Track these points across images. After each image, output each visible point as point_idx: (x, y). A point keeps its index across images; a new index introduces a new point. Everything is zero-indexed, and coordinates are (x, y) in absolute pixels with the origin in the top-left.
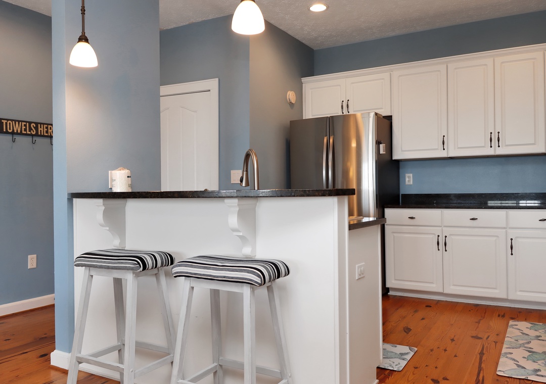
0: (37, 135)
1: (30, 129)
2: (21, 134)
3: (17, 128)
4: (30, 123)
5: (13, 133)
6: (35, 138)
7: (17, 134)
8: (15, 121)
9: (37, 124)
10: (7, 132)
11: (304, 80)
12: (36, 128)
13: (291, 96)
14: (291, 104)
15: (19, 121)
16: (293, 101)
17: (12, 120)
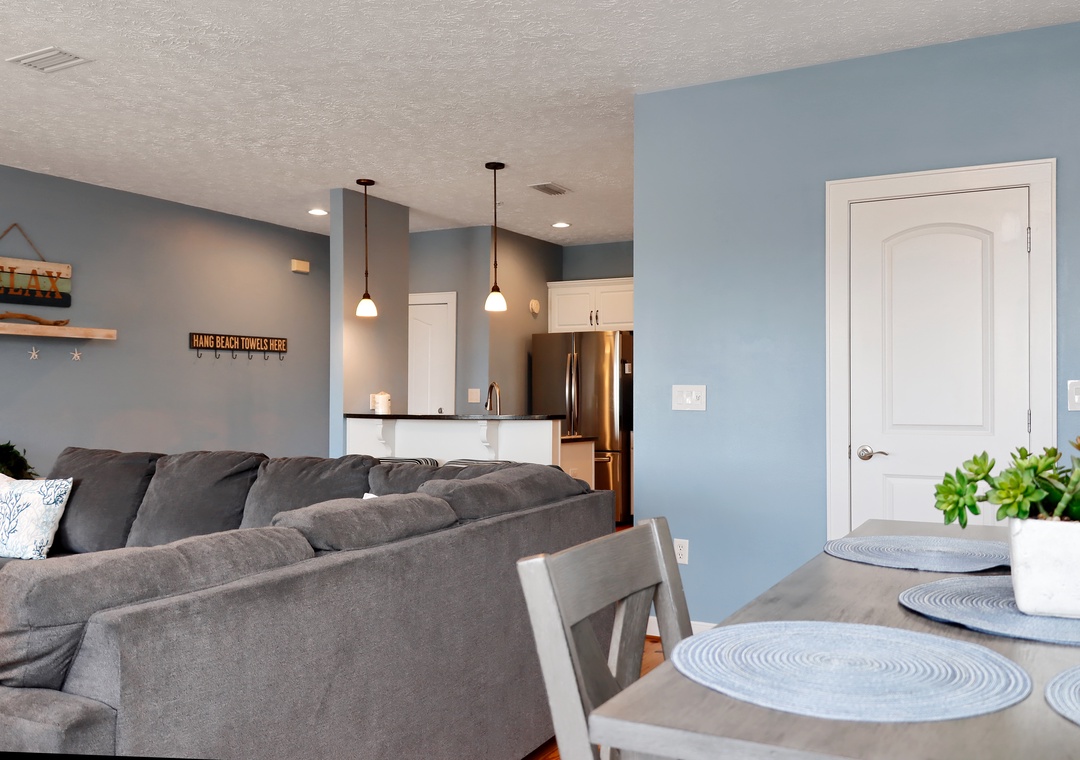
0: (269, 351)
1: (264, 345)
2: (256, 350)
3: (253, 345)
4: (263, 338)
5: (249, 350)
6: (267, 354)
7: (253, 350)
8: (252, 337)
9: (268, 339)
10: (245, 350)
11: (549, 284)
12: (268, 344)
13: (535, 305)
14: (534, 315)
15: (254, 338)
16: (536, 311)
17: (249, 337)
